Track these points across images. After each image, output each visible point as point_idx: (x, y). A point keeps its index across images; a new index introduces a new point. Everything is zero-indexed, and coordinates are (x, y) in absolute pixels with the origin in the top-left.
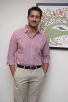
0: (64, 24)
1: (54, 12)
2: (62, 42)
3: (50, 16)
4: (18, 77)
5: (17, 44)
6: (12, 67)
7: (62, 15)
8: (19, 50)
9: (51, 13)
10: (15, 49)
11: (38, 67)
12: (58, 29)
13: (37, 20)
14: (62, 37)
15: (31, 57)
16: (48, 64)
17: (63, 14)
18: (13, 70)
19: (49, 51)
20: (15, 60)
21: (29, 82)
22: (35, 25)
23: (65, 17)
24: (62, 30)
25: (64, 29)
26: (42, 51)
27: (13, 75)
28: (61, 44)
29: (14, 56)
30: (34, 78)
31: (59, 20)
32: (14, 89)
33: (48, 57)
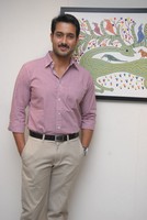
0: (116, 49)
1: (96, 24)
2: (114, 86)
3: (89, 33)
4: (32, 157)
5: (30, 89)
6: (20, 136)
7: (112, 31)
8: (33, 102)
9: (89, 27)
10: (26, 100)
11: (72, 136)
12: (106, 59)
13: (70, 42)
14: (113, 75)
15: (56, 116)
16: (92, 131)
17: (114, 29)
18: (21, 141)
19: (94, 105)
20: (25, 123)
21: (53, 167)
22: (66, 53)
23: (118, 36)
24: (112, 62)
25: (116, 60)
26: (81, 104)
27: (20, 151)
28: (112, 90)
29: (24, 113)
30: (64, 158)
31: (107, 42)
32: (23, 180)
33: (92, 116)
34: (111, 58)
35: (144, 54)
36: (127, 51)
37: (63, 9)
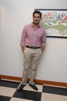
1: (45, 14)
5: (26, 33)
6: (23, 47)
7: (50, 16)
11: (38, 48)
13: (38, 19)
14: (50, 29)
16: (45, 47)
21: (32, 56)
26: (41, 38)
30: (35, 54)
34: (49, 24)
35: (60, 23)
36: (55, 22)
37: (35, 10)
